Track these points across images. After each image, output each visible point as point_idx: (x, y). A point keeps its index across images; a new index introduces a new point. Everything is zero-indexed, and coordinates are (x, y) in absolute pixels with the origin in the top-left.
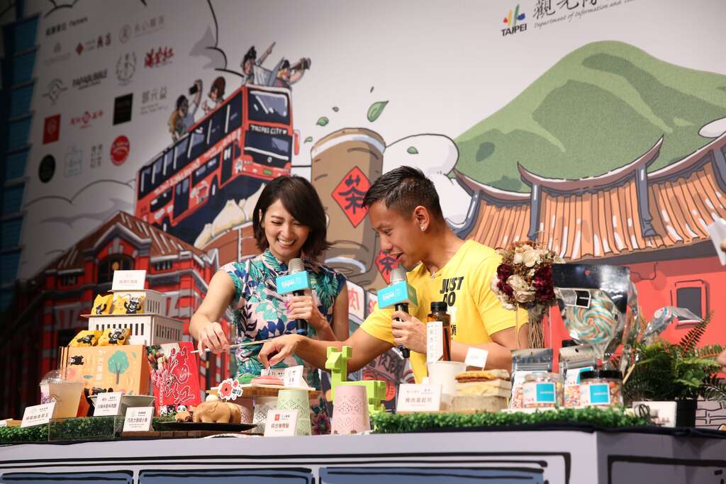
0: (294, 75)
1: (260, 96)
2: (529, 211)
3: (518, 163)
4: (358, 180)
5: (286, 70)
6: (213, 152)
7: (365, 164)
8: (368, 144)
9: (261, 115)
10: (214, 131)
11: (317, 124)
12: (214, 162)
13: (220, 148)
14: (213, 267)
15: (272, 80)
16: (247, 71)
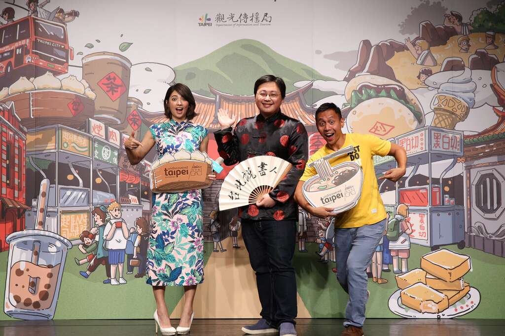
0: (67, 18)
1: (43, 24)
2: (214, 106)
3: (209, 84)
4: (115, 79)
5: (61, 14)
6: (7, 48)
7: (119, 71)
8: (120, 62)
9: (44, 35)
10: (7, 37)
11: (86, 46)
12: (9, 54)
13: (13, 47)
14: (10, 111)
15: (52, 17)
16: (32, 9)
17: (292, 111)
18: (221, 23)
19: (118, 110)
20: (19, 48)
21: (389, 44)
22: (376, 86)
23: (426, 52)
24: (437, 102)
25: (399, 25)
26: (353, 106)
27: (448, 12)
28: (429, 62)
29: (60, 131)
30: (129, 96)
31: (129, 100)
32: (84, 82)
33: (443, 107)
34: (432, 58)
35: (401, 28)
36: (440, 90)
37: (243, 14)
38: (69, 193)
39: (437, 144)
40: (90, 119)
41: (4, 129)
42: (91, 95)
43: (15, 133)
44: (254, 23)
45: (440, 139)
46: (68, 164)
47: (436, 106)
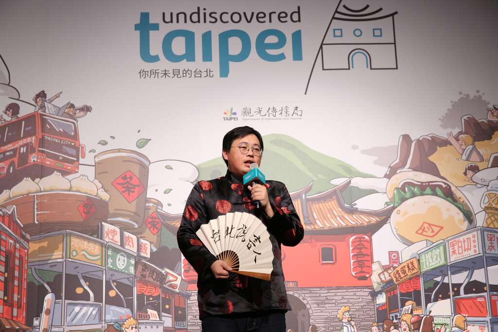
0: (78, 114)
1: (51, 120)
4: (131, 178)
5: (72, 109)
6: (10, 147)
7: (136, 170)
8: (138, 159)
9: (52, 131)
10: (10, 134)
11: (98, 143)
12: (11, 153)
13: (17, 146)
14: (11, 216)
15: (61, 113)
16: (39, 104)
17: (330, 211)
18: (248, 117)
19: (135, 213)
20: (23, 146)
21: (430, 139)
22: (420, 184)
23: (471, 147)
24: (487, 200)
25: (440, 119)
26: (396, 205)
27: (490, 106)
28: (475, 158)
29: (68, 238)
30: (147, 197)
31: (148, 201)
32: (96, 181)
33: (494, 205)
34: (477, 154)
35: (442, 122)
36: (489, 188)
37: (271, 107)
38: (77, 309)
39: (491, 246)
40: (103, 223)
41: (3, 237)
42: (105, 196)
43: (16, 241)
44: (283, 117)
45: (494, 240)
46: (77, 275)
47: (487, 205)
